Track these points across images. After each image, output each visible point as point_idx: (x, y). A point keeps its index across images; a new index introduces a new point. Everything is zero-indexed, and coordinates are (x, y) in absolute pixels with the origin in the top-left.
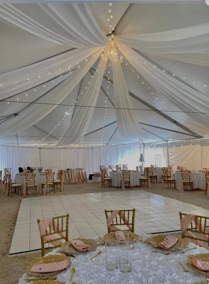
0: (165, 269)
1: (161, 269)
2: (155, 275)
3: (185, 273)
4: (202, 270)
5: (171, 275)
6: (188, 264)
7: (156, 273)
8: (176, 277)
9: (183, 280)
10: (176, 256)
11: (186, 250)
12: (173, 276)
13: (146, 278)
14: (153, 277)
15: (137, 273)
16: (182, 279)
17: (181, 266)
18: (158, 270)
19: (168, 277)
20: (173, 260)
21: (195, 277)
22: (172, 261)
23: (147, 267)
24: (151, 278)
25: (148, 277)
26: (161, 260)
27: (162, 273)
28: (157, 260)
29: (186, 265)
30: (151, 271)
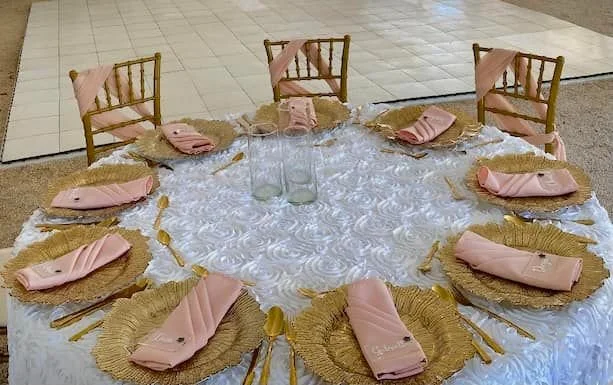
0: (404, 194)
1: (394, 195)
2: (375, 210)
3: (454, 204)
4: (499, 196)
5: (416, 208)
6: (466, 181)
7: (381, 203)
8: (428, 214)
9: (446, 219)
10: (442, 160)
11: (472, 145)
12: (423, 210)
13: (351, 218)
14: (370, 213)
15: (330, 205)
16: (443, 219)
17: (448, 186)
18: (385, 198)
19: (407, 213)
20: (432, 173)
21: (478, 212)
22: (428, 175)
23: (358, 189)
24: (364, 217)
25: (356, 214)
26: (400, 173)
27: (394, 203)
28: (387, 173)
29: (461, 184)
30: (367, 199)
